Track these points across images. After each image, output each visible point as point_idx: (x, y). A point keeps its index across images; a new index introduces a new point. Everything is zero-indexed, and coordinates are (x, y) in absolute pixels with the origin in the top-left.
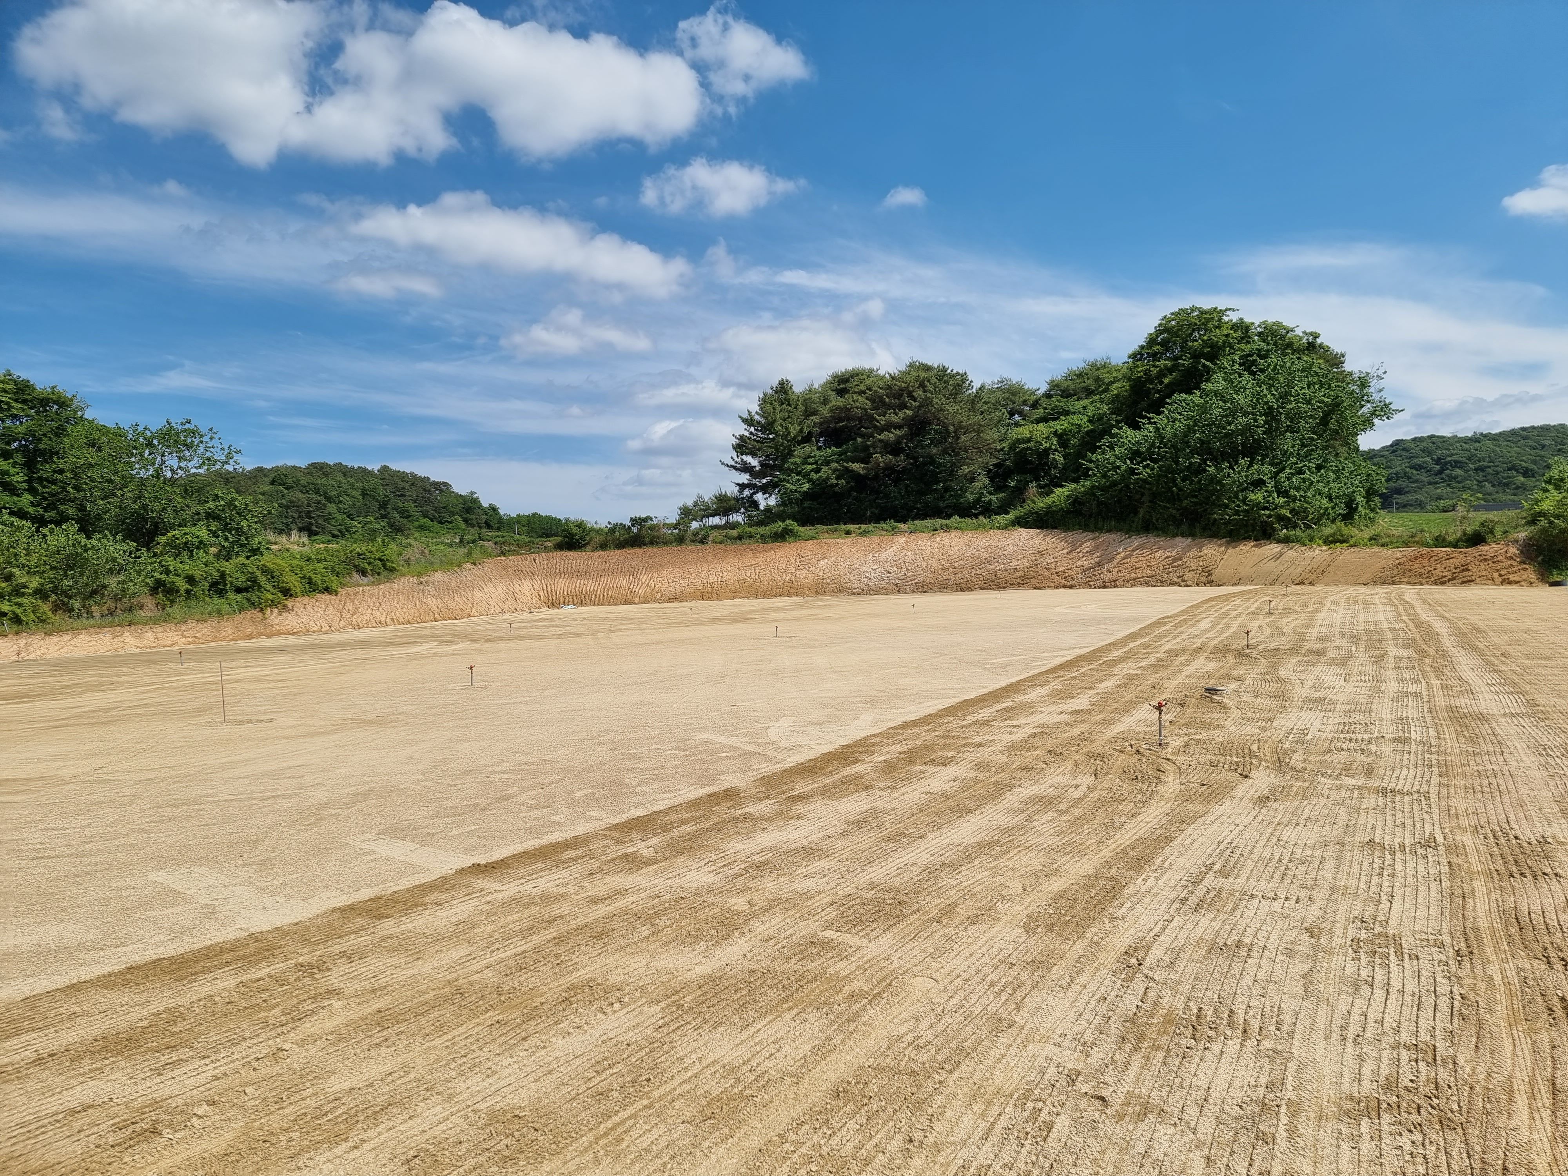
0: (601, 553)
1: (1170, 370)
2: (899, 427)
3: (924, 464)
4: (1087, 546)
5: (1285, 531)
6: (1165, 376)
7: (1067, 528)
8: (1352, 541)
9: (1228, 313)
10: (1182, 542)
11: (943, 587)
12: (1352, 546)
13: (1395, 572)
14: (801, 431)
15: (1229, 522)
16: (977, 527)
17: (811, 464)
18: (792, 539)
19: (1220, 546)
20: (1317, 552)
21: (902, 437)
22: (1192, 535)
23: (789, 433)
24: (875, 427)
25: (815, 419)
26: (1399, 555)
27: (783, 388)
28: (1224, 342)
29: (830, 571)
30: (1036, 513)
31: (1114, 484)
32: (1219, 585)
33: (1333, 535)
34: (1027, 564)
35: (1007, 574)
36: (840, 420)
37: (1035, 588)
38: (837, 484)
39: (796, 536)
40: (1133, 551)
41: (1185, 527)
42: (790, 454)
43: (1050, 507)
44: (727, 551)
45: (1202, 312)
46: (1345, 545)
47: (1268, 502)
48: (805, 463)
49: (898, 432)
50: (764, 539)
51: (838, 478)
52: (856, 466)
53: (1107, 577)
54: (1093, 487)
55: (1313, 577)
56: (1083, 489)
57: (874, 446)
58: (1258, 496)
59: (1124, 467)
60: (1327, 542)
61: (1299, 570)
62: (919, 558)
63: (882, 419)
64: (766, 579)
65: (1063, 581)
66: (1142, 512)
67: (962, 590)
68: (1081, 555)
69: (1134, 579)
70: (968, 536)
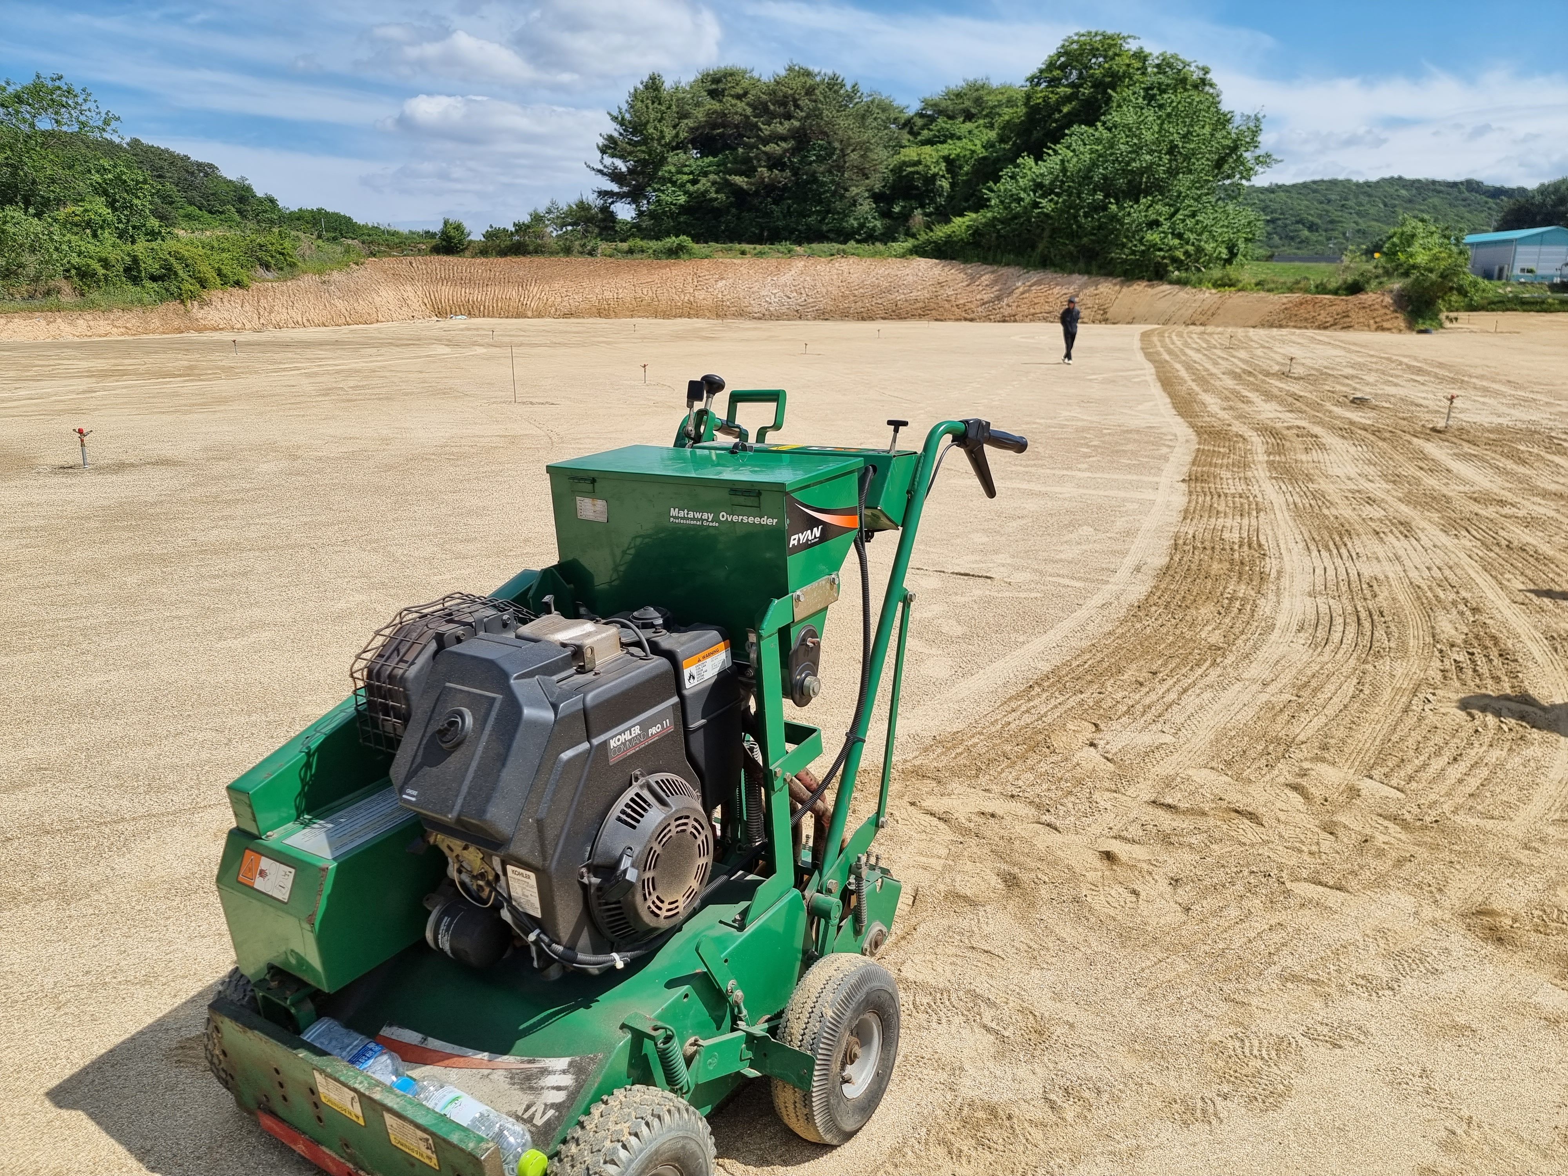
0: (484, 259)
1: (1068, 99)
2: (784, 139)
3: (807, 182)
4: (986, 278)
5: (1176, 273)
6: (1064, 105)
7: (966, 260)
8: (1240, 285)
9: (1129, 40)
10: (1079, 279)
11: (845, 315)
12: (1239, 290)
13: (1282, 316)
14: (677, 135)
15: (1125, 261)
16: (874, 255)
17: (686, 174)
18: (686, 257)
19: (1115, 285)
20: (1207, 295)
21: (786, 151)
22: (1088, 272)
23: (663, 137)
24: (758, 137)
25: (690, 123)
26: (1285, 300)
27: (653, 85)
28: (1124, 73)
29: (729, 293)
30: (934, 242)
31: (1016, 217)
32: (1114, 323)
33: (1221, 279)
34: (927, 296)
35: (907, 304)
36: (715, 126)
37: (936, 320)
38: (717, 199)
39: (690, 253)
40: (1030, 286)
41: (1081, 265)
42: (663, 161)
43: (950, 236)
44: (619, 266)
45: (1105, 37)
46: (1232, 289)
47: (1163, 243)
48: (680, 172)
49: (784, 145)
50: (656, 254)
51: (717, 192)
52: (739, 180)
53: (1007, 311)
54: (994, 218)
55: (1204, 318)
56: (983, 220)
57: (757, 157)
58: (1152, 236)
59: (1027, 200)
60: (1216, 285)
61: (1190, 311)
62: (819, 285)
63: (766, 130)
64: (664, 298)
65: (964, 314)
66: (1041, 246)
67: (863, 319)
68: (980, 288)
69: (1033, 314)
70: (866, 263)
